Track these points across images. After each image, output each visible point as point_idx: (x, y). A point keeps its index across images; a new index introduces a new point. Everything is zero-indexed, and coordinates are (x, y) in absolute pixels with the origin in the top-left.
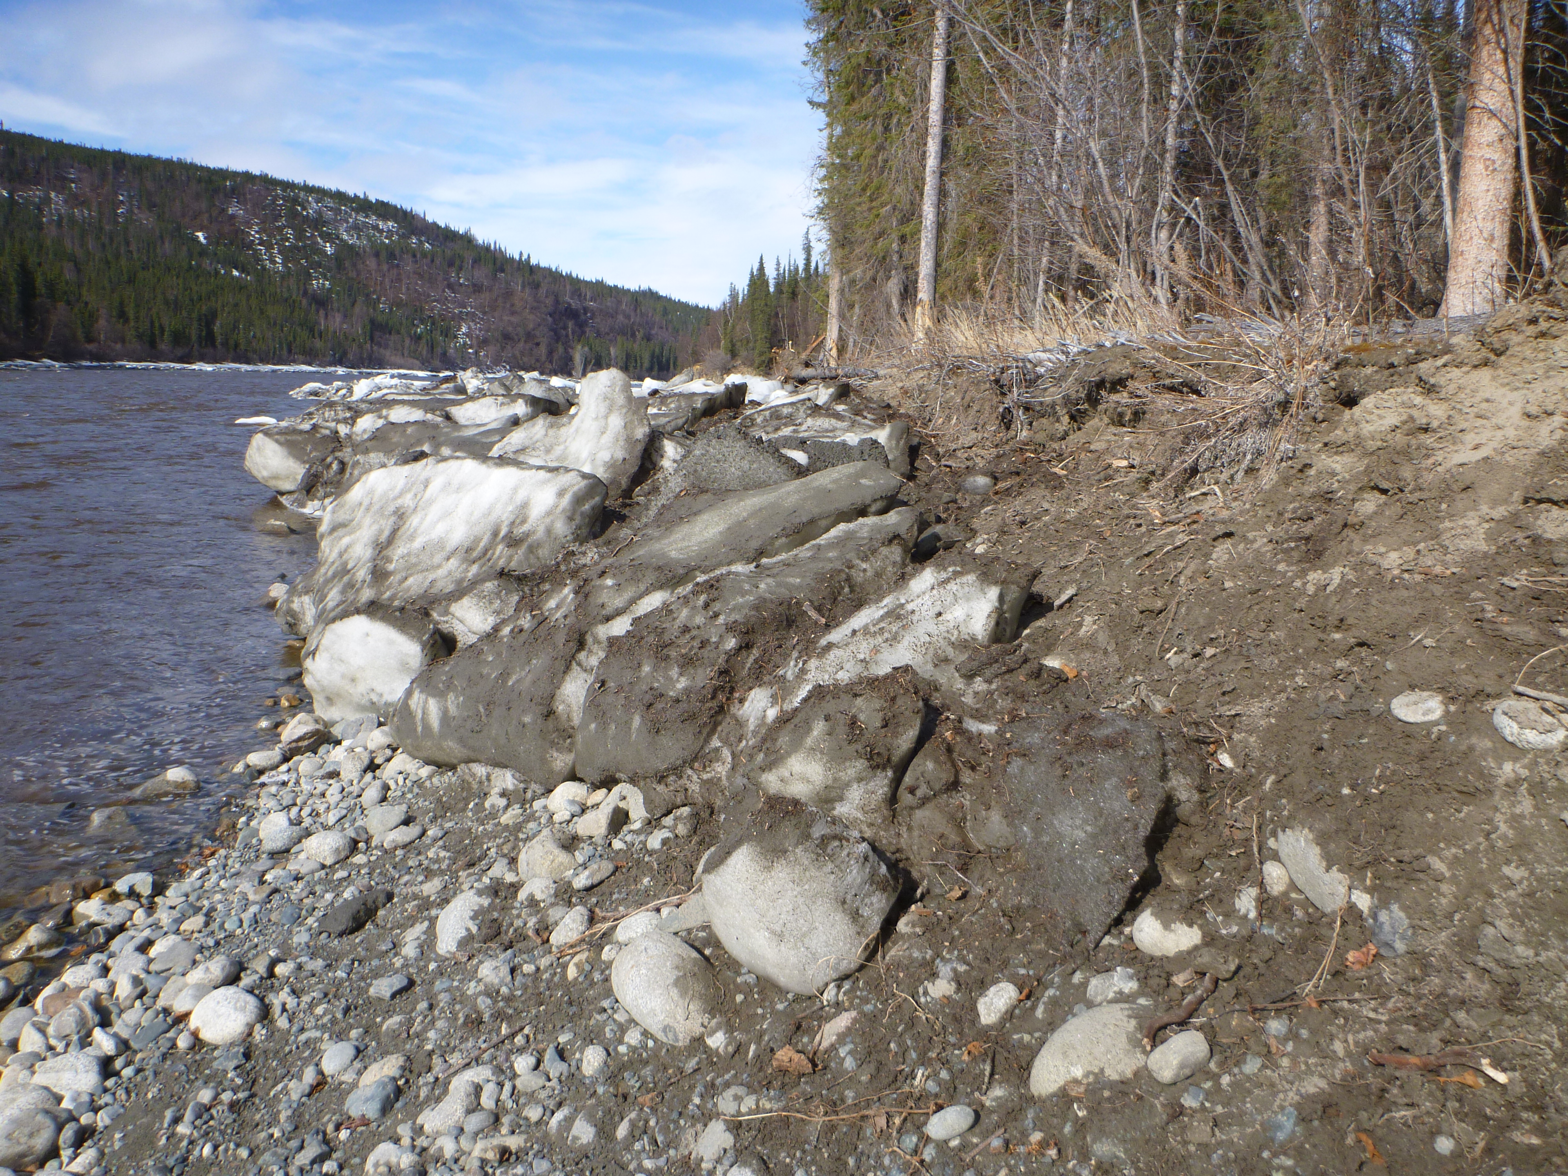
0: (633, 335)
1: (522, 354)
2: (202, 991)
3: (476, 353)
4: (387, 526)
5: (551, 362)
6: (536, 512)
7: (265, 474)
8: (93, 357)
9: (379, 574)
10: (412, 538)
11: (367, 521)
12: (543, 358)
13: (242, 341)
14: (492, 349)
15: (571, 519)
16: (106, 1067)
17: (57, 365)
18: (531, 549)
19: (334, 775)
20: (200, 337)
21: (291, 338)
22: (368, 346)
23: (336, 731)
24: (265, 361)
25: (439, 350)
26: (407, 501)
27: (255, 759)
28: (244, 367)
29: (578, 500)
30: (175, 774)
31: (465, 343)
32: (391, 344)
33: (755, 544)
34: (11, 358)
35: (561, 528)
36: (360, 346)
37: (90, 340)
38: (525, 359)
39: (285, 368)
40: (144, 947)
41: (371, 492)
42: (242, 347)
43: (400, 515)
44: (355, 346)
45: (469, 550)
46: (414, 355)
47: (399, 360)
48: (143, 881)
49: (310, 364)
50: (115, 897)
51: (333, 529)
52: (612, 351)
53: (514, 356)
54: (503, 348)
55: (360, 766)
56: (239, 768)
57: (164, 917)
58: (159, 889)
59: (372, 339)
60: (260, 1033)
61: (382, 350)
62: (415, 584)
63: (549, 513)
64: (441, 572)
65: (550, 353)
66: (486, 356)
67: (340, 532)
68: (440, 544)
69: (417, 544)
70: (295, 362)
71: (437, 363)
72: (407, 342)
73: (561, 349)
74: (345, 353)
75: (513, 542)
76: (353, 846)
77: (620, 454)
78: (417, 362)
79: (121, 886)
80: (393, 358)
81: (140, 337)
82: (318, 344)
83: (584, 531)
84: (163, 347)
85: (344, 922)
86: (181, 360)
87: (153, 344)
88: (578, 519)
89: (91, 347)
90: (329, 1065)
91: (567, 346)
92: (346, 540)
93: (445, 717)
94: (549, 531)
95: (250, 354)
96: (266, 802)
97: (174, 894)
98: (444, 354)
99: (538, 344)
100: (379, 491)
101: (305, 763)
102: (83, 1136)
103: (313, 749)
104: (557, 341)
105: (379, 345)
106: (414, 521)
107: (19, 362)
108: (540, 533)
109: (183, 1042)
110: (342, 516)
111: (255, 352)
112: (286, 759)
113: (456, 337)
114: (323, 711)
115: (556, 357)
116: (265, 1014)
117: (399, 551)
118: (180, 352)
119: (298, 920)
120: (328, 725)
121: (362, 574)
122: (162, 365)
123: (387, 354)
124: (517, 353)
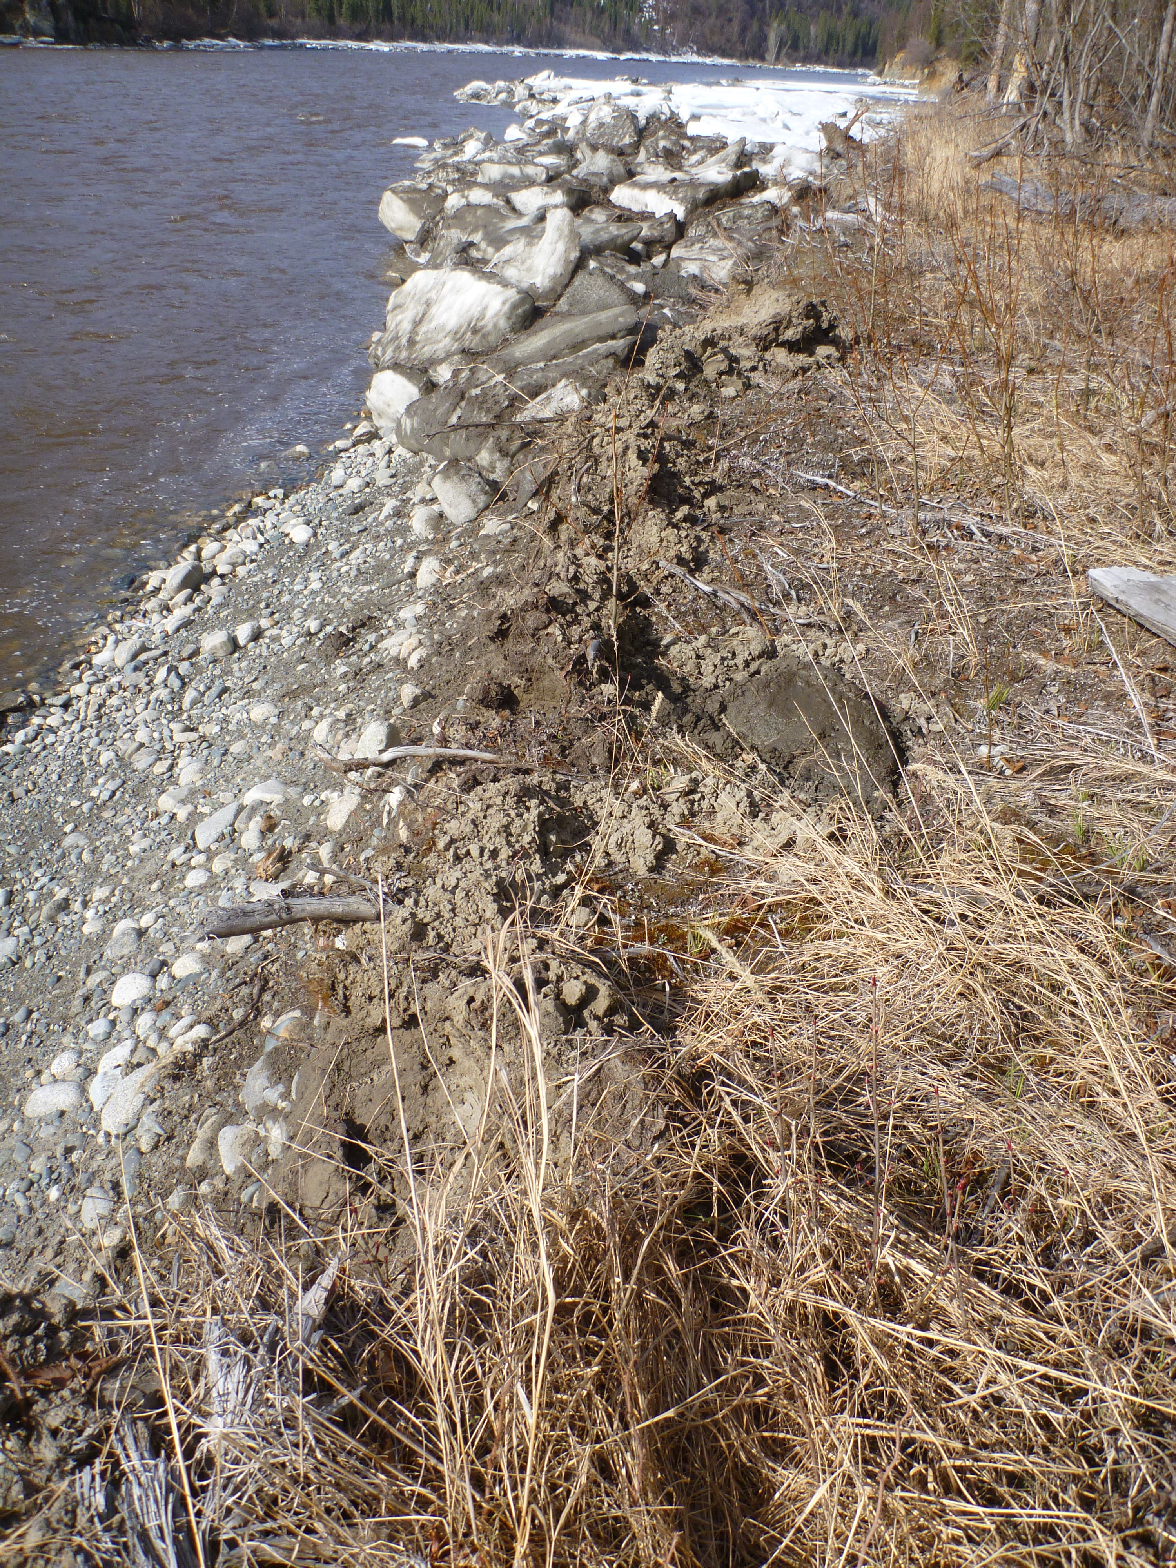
0: (839, 10)
1: (712, 32)
2: (294, 526)
3: (662, 30)
4: (421, 309)
5: (743, 42)
6: (490, 313)
7: (393, 225)
8: (278, 34)
9: (411, 342)
10: (431, 321)
11: (412, 306)
12: (735, 37)
13: (419, 15)
14: (680, 25)
15: (509, 318)
16: (261, 546)
17: (242, 44)
18: (484, 336)
19: (373, 455)
20: (377, 10)
21: (468, 12)
22: (548, 20)
23: (381, 432)
24: (441, 38)
25: (622, 26)
26: (433, 295)
27: (340, 444)
28: (422, 46)
29: (514, 307)
30: (300, 448)
31: (651, 18)
32: (572, 18)
33: (552, 352)
34: (199, 36)
35: (503, 324)
36: (539, 21)
37: (272, 14)
38: (715, 39)
39: (461, 47)
40: (278, 515)
41: (415, 286)
42: (419, 22)
43: (428, 304)
44: (534, 20)
45: (456, 333)
46: (596, 31)
47: (578, 38)
48: (280, 492)
49: (486, 42)
50: (269, 498)
51: (394, 309)
52: (813, 29)
53: (703, 35)
54: (691, 25)
55: (384, 451)
56: (331, 448)
57: (286, 506)
58: (286, 496)
59: (552, 13)
60: (312, 540)
61: (562, 26)
62: (427, 351)
63: (496, 315)
64: (441, 345)
65: (744, 30)
66: (673, 34)
67: (398, 310)
68: (442, 327)
69: (432, 325)
70: (472, 39)
71: (619, 42)
72: (589, 16)
73: (755, 26)
74: (523, 30)
75: (475, 331)
76: (368, 485)
77: (559, 270)
78: (598, 41)
79: (271, 494)
80: (573, 36)
81: (319, 10)
82: (497, 18)
83: (518, 326)
84: (342, 22)
85: (351, 510)
86: (359, 37)
87: (331, 19)
88: (514, 319)
89: (273, 23)
90: (330, 548)
91: (764, 24)
92: (399, 317)
93: (412, 429)
94: (495, 326)
95: (427, 31)
96: (339, 465)
97: (292, 499)
98: (628, 31)
99: (730, 20)
100: (420, 286)
101: (361, 448)
102: (252, 561)
103: (369, 441)
104: (752, 16)
105: (560, 19)
106: (434, 310)
107: (207, 41)
108: (490, 327)
109: (287, 541)
110: (400, 300)
111: (431, 27)
112: (354, 445)
113: (641, 10)
114: (377, 422)
115: (749, 36)
116: (315, 535)
117: (423, 329)
118: (358, 27)
119: (336, 509)
120: (377, 429)
121: (404, 341)
122: (341, 43)
123: (568, 31)
124: (707, 32)
